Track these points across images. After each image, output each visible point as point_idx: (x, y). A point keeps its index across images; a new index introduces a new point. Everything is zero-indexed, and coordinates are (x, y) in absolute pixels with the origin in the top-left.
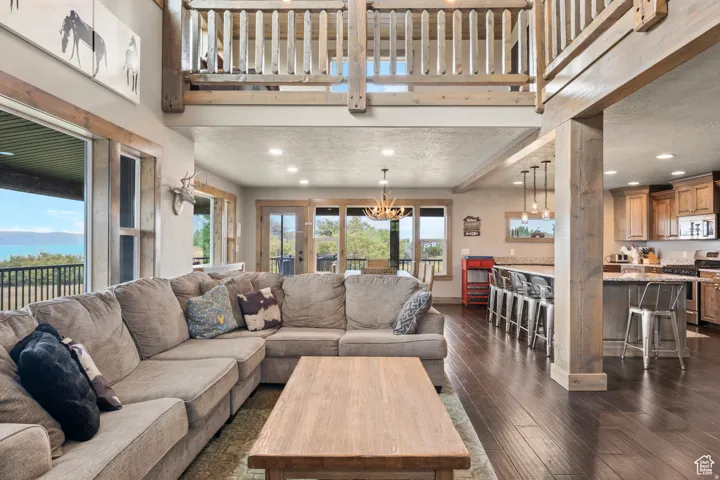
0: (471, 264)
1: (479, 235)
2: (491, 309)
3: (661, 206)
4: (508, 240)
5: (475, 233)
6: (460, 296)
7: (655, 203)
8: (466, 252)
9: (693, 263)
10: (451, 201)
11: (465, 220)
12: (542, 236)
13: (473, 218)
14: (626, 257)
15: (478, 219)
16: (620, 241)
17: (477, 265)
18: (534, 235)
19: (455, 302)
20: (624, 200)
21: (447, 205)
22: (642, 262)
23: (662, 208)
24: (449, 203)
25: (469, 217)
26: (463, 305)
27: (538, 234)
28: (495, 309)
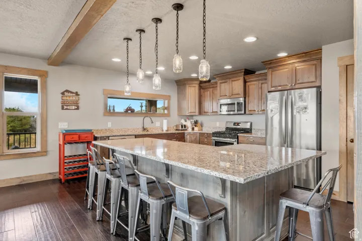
0: (68, 138)
2: (90, 193)
3: (206, 93)
4: (105, 114)
6: (58, 170)
7: (202, 90)
8: (64, 126)
9: (224, 130)
10: (46, 73)
11: (63, 93)
12: (133, 111)
13: (73, 93)
15: (77, 94)
16: (181, 115)
17: (76, 138)
18: (127, 110)
19: (51, 178)
20: (185, 88)
21: (40, 76)
22: (193, 129)
23: (208, 93)
24: (44, 75)
25: (67, 91)
26: (60, 180)
27: (130, 110)
28: (95, 196)
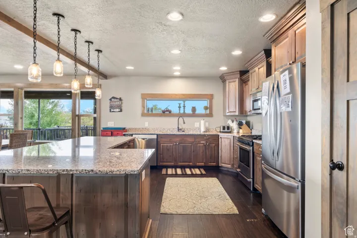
1: (121, 111)
4: (143, 115)
5: (118, 110)
8: (111, 124)
10: (100, 85)
11: (110, 100)
12: (170, 112)
13: (117, 99)
14: (228, 128)
15: (120, 99)
18: (164, 112)
20: (226, 84)
22: (239, 132)
25: (113, 98)
27: (167, 111)
